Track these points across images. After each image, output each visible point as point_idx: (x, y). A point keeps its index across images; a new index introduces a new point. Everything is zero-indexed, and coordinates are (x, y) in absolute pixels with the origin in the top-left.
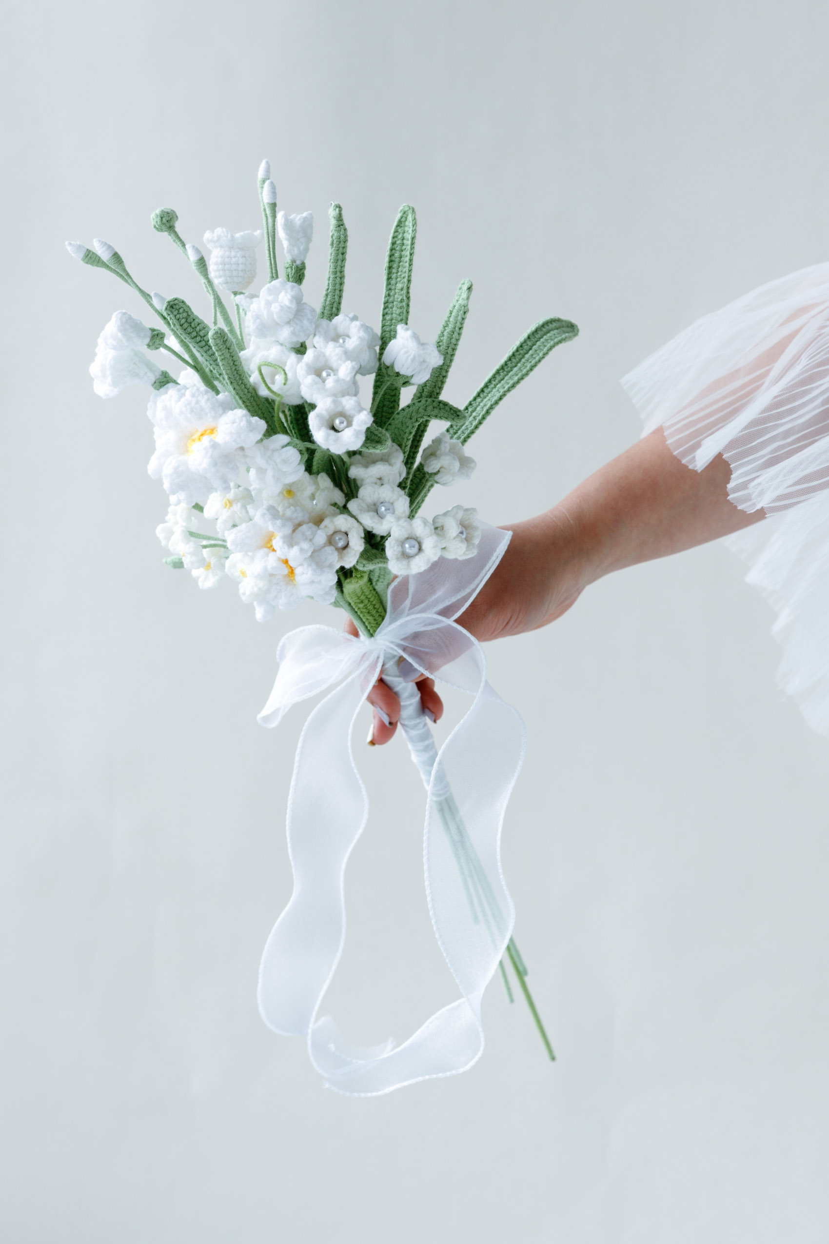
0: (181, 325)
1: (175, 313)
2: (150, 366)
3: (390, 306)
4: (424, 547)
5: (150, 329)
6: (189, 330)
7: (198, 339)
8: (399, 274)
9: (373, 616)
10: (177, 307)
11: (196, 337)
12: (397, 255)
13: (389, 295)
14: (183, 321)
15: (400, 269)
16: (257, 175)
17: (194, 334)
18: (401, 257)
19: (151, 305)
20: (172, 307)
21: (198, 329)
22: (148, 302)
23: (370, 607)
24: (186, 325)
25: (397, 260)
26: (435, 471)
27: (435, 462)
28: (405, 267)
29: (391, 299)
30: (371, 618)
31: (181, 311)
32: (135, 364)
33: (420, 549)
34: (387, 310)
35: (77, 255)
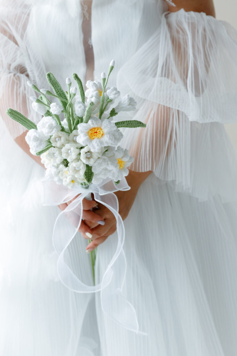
35: (111, 64)
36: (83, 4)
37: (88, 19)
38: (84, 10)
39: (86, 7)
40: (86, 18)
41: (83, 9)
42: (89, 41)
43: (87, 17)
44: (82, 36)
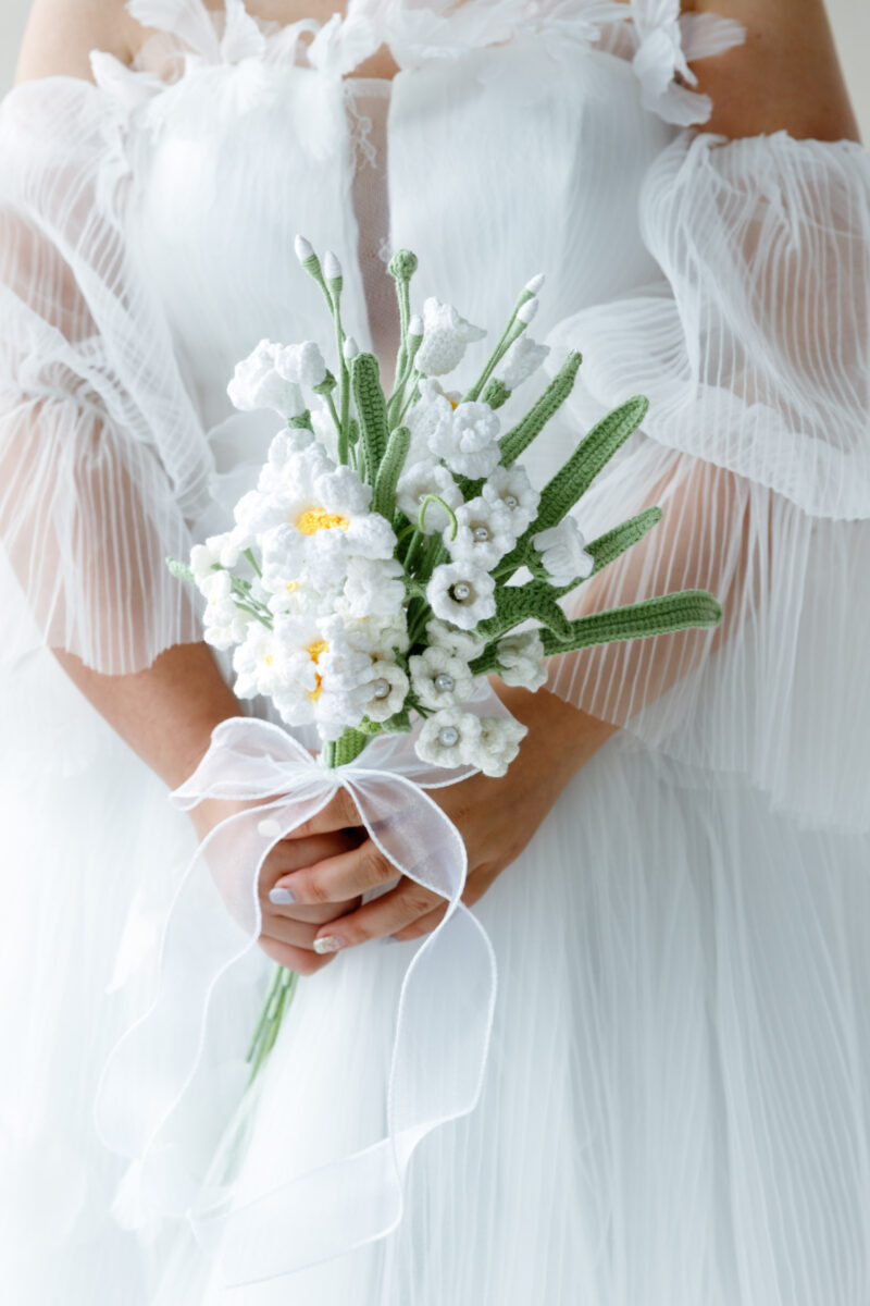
0: (361, 387)
1: (363, 371)
2: (299, 400)
3: (564, 480)
4: (461, 745)
5: (328, 372)
6: (366, 396)
7: (369, 409)
8: (593, 456)
9: (348, 751)
10: (368, 366)
11: (367, 406)
12: (602, 437)
13: (569, 469)
14: (366, 383)
15: (596, 452)
16: (525, 284)
17: (368, 402)
18: (604, 441)
19: (341, 346)
20: (363, 362)
21: (374, 399)
22: (340, 341)
23: (352, 742)
24: (365, 389)
25: (599, 442)
26: (507, 666)
27: (513, 658)
28: (602, 454)
29: (568, 475)
30: (345, 752)
31: (370, 372)
32: (287, 391)
33: (456, 744)
34: (558, 482)
35: (301, 254)
36: (354, 112)
37: (374, 165)
38: (360, 134)
39: (366, 123)
40: (369, 163)
41: (355, 131)
42: (380, 247)
43: (371, 158)
44: (354, 231)
